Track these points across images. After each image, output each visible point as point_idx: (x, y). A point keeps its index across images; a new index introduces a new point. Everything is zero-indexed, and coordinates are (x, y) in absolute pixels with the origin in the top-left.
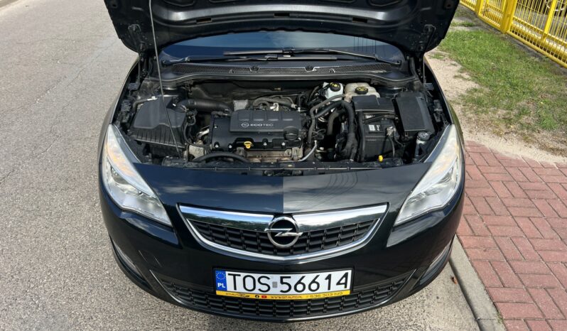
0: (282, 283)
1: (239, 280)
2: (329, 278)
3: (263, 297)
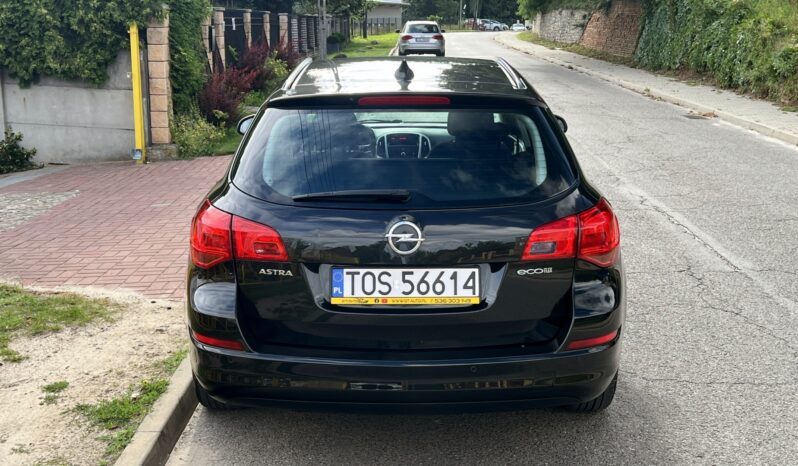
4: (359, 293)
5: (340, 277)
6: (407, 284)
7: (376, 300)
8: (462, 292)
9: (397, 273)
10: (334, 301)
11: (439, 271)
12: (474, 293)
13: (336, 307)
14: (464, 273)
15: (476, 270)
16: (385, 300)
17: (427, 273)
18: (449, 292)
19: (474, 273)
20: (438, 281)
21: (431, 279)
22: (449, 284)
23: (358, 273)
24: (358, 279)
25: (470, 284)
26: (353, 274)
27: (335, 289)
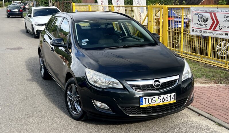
0: (159, 99)
1: (147, 100)
2: (170, 96)
3: (154, 105)
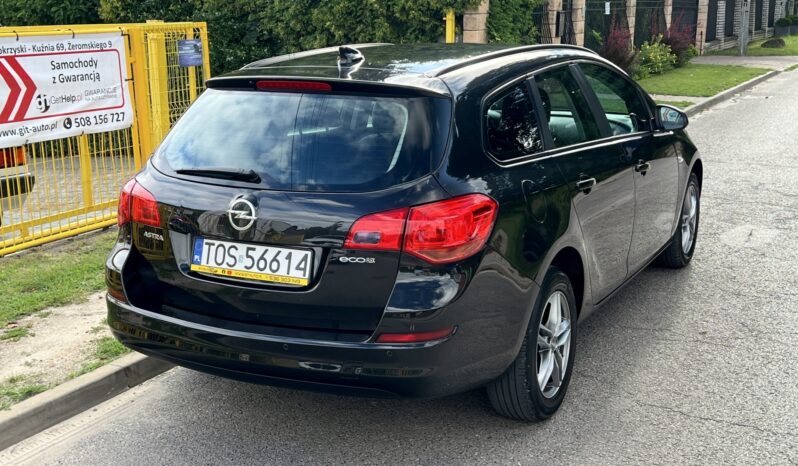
4: (212, 263)
5: (201, 246)
6: (250, 260)
7: (223, 271)
8: (294, 273)
9: (242, 248)
10: (194, 268)
11: (276, 250)
12: (304, 275)
13: (195, 274)
14: (298, 255)
15: (309, 253)
16: (230, 272)
17: (266, 251)
18: (283, 271)
19: (306, 255)
20: (275, 259)
21: (269, 257)
22: (284, 263)
23: (213, 244)
24: (213, 248)
25: (302, 266)
26: (210, 244)
27: (196, 257)
